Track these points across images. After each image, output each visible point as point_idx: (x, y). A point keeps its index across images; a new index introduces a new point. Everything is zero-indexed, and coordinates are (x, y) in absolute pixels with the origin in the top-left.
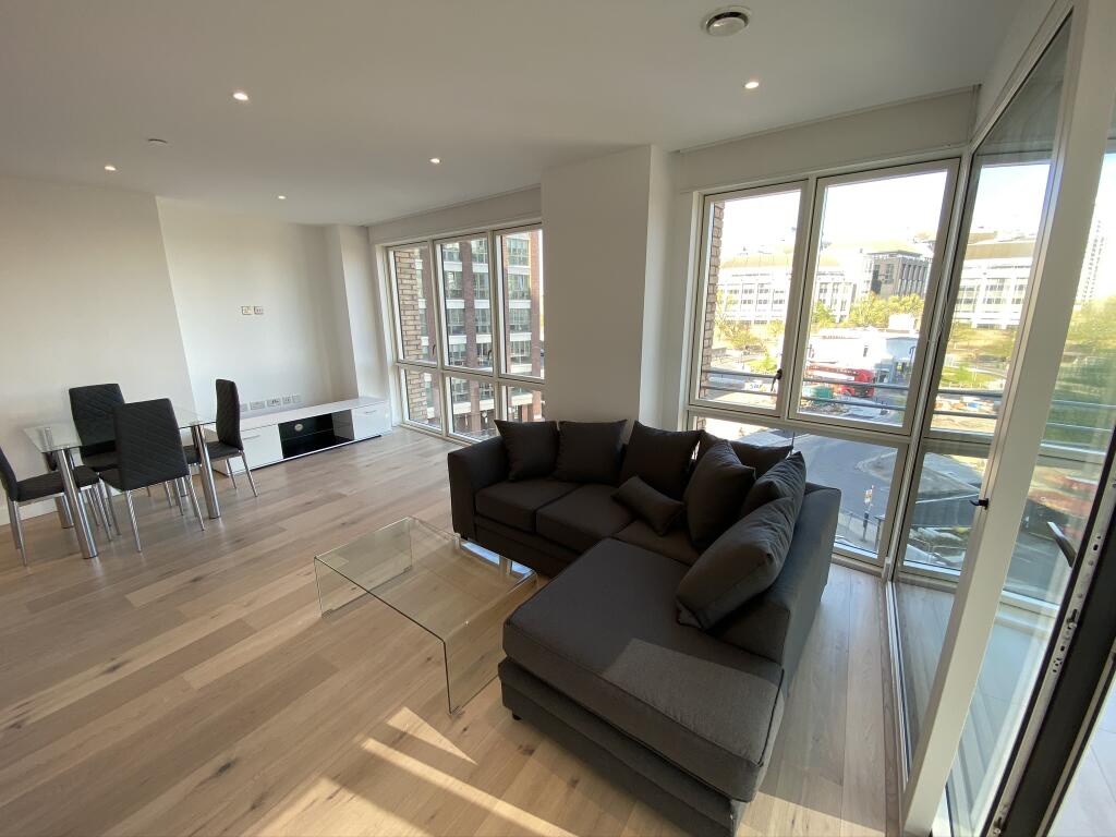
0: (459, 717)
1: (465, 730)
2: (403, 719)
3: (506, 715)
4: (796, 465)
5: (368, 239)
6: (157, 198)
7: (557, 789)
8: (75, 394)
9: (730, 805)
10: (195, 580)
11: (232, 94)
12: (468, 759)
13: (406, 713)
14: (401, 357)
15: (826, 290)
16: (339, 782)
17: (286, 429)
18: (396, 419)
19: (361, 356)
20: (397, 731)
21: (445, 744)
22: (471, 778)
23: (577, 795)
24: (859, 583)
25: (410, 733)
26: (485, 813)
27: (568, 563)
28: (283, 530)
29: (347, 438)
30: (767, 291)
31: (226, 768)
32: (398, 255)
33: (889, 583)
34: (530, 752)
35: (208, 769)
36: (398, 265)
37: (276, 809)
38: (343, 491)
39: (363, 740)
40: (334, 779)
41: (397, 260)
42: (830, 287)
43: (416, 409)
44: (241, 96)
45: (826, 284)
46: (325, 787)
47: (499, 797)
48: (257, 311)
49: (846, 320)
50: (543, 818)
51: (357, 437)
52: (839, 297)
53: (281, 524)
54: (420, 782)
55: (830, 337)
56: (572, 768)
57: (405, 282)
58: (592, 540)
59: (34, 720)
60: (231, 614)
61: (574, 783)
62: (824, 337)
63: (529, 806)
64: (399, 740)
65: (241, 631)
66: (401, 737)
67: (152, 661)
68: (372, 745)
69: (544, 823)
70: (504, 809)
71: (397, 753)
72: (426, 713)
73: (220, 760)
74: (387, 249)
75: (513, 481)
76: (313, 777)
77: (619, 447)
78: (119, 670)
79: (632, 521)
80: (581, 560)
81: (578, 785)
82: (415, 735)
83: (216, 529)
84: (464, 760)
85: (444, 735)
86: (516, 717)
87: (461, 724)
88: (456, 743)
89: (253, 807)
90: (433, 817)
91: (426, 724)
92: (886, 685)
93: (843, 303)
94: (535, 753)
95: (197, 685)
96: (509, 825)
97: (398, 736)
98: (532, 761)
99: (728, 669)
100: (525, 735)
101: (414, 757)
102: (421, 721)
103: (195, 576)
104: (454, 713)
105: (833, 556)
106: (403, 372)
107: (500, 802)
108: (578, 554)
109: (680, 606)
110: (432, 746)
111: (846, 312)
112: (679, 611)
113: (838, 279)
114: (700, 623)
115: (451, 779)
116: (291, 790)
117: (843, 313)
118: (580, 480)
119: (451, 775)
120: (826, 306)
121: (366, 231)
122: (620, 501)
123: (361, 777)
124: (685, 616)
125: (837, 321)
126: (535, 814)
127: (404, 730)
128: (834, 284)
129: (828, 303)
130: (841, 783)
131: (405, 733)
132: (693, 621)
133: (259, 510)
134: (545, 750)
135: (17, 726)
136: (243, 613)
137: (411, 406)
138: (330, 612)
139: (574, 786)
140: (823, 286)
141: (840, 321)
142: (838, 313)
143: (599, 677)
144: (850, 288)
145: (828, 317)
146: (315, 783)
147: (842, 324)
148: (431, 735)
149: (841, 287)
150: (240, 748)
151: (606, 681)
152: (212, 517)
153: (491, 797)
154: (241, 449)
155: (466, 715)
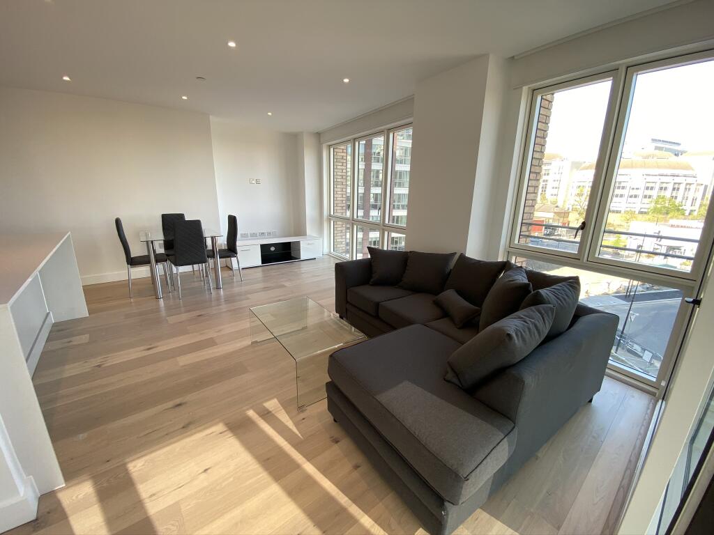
0: (302, 411)
1: (304, 419)
2: (272, 404)
3: (329, 418)
4: (571, 286)
5: (320, 141)
6: (211, 117)
7: (345, 467)
8: (164, 216)
9: (443, 504)
10: (200, 316)
11: (227, 43)
12: (299, 435)
13: (275, 401)
14: (332, 213)
15: (678, 189)
16: (228, 427)
17: (264, 248)
18: (326, 251)
19: (310, 211)
20: (267, 410)
21: (290, 424)
22: (297, 445)
23: (356, 474)
24: (633, 397)
25: (273, 412)
26: (298, 466)
27: (384, 332)
28: (248, 299)
29: (297, 258)
30: (623, 188)
31: (179, 405)
32: (335, 150)
33: (660, 401)
34: (337, 441)
35: (170, 404)
36: (336, 157)
37: (193, 431)
38: (287, 284)
39: (248, 409)
40: (227, 424)
41: (335, 153)
42: (682, 187)
43: (338, 246)
44: (232, 44)
45: (680, 184)
46: (220, 427)
47: (309, 461)
48: (258, 182)
49: (695, 214)
50: (330, 480)
51: (302, 258)
52: (691, 195)
53: (249, 296)
54: (269, 439)
55: (678, 226)
56: (358, 458)
57: (339, 167)
58: (407, 322)
59: (106, 365)
60: (211, 334)
61: (356, 467)
62: (672, 226)
63: (325, 471)
64: (266, 415)
65: (211, 343)
66: (268, 413)
67: (168, 348)
68: (251, 413)
69: (329, 483)
70: (309, 468)
71: (262, 421)
72: (285, 405)
73: (178, 401)
74: (329, 146)
75: (371, 285)
76: (217, 420)
77: (448, 271)
78: (151, 350)
79: (442, 317)
80: (394, 333)
81: (360, 468)
82: (276, 414)
83: (218, 294)
84: (296, 435)
85: (291, 418)
86: (335, 420)
87: (302, 415)
88: (296, 425)
89: (183, 427)
90: (268, 459)
91: (283, 410)
92: (628, 472)
93: (694, 200)
94: (339, 443)
95: (181, 364)
96: (308, 477)
97: (266, 412)
98: (336, 447)
99: (467, 414)
100: (337, 431)
101: (270, 425)
102: (281, 408)
103: (200, 314)
104: (301, 409)
105: (607, 370)
106: (332, 222)
107: (308, 463)
108: (394, 328)
109: (449, 370)
110: (283, 423)
111: (696, 207)
112: (447, 372)
113: (690, 180)
114: (460, 382)
115: (286, 443)
116: (204, 424)
117: (693, 208)
118: (415, 289)
119: (287, 441)
120: (677, 202)
121: (318, 135)
122: (438, 304)
123: (240, 427)
124: (450, 376)
125: (687, 213)
126: (325, 476)
127: (271, 410)
128: (687, 184)
129: (679, 199)
130: (559, 528)
131: (270, 412)
132: (455, 380)
133: (243, 288)
134: (346, 443)
135: (99, 366)
136: (215, 335)
137: (335, 243)
138: (256, 342)
139: (356, 469)
140: (676, 186)
141: (690, 214)
142: (688, 208)
143: (373, 397)
144: (702, 188)
145: (678, 210)
146: (216, 424)
147: (691, 217)
148: (284, 417)
149: (693, 187)
150: (189, 398)
151: (377, 400)
152: (218, 288)
153: (304, 459)
154: (236, 254)
155: (307, 411)
